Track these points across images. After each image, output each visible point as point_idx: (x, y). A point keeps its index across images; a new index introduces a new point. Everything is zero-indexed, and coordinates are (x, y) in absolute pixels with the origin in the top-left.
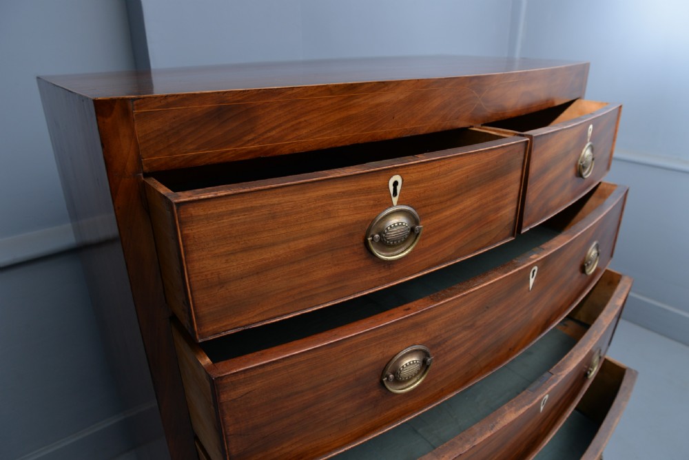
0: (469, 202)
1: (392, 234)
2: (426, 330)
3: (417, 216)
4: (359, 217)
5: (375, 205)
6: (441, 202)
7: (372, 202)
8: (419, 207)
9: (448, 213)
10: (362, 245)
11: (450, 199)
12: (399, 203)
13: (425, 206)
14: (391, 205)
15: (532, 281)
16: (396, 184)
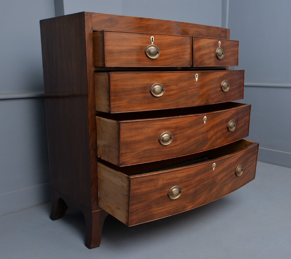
0: (173, 50)
1: (152, 51)
2: (162, 79)
3: (158, 49)
4: (143, 45)
5: (147, 43)
6: (165, 47)
7: (146, 42)
8: (159, 46)
9: (168, 51)
10: (144, 53)
11: (168, 47)
12: (153, 44)
13: (161, 47)
14: (151, 44)
15: (197, 79)
16: (152, 38)
